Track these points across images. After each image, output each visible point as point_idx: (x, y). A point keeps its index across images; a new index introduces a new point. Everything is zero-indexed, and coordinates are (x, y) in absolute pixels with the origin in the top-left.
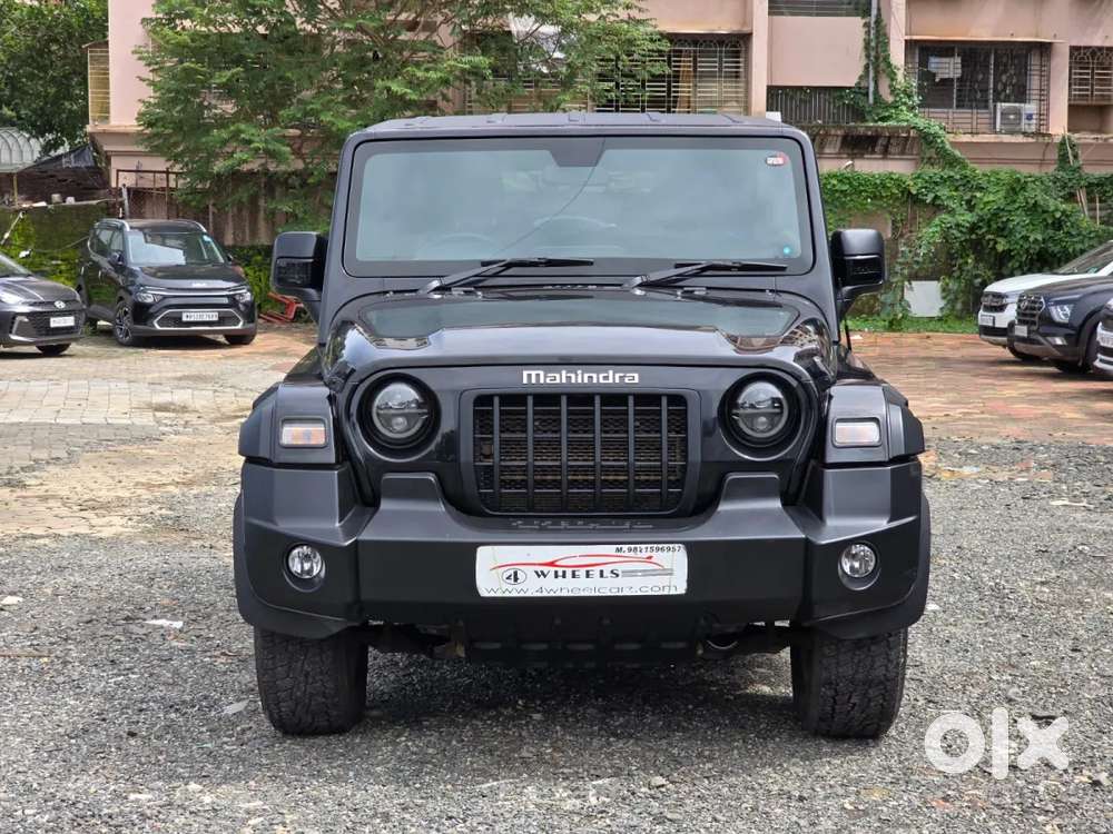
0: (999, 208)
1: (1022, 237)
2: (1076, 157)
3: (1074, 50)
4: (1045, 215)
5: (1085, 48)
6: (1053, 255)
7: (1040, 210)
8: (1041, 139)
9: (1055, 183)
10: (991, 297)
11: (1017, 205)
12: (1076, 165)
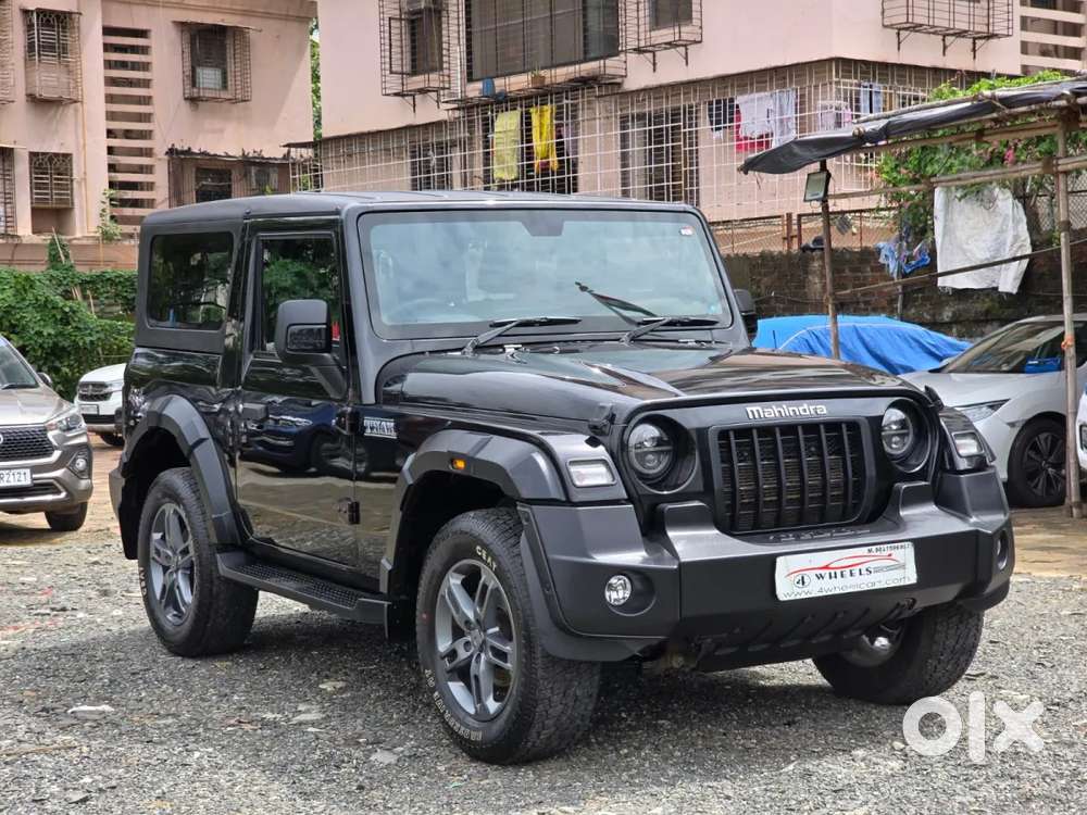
0: (10, 306)
1: (36, 333)
2: (67, 257)
3: (33, 155)
4: (54, 312)
5: (43, 154)
6: (64, 348)
7: (50, 306)
8: (10, 241)
9: (50, 281)
10: (91, 387)
11: (27, 303)
12: (68, 264)
